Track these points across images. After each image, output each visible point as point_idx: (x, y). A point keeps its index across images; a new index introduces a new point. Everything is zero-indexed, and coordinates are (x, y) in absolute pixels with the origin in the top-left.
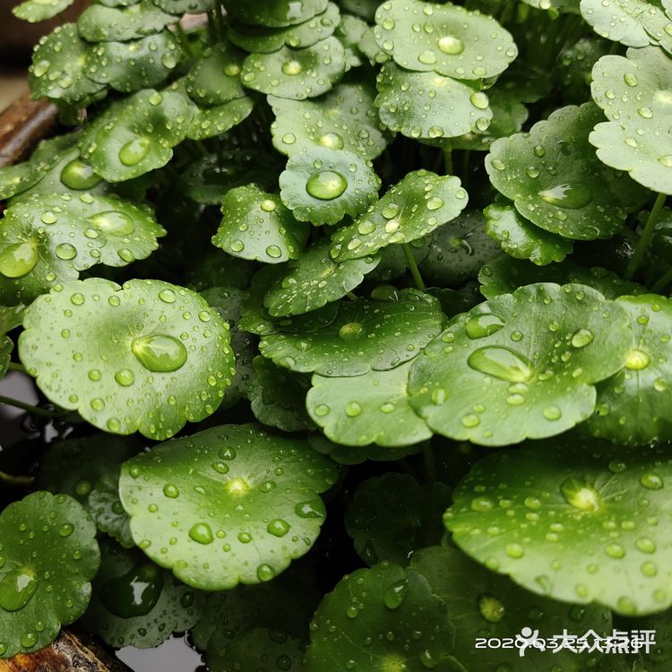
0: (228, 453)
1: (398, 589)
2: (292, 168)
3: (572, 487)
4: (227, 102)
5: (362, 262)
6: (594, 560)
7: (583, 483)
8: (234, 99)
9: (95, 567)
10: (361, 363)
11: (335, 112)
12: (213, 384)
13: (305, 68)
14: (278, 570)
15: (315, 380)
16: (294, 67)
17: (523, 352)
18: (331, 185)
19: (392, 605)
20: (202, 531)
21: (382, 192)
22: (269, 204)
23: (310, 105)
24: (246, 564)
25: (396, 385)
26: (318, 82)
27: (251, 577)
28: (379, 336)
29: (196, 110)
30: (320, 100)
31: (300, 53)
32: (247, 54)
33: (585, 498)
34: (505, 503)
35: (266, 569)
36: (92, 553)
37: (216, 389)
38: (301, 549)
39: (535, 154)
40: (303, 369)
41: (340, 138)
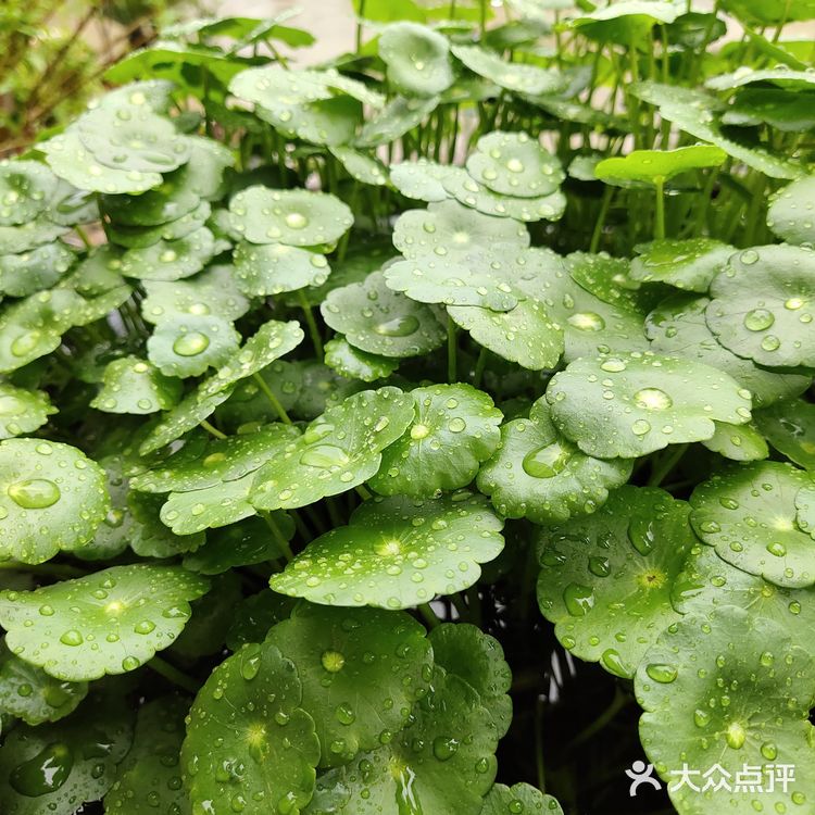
0: (108, 583)
1: (253, 661)
2: (160, 333)
4: (108, 291)
5: (215, 398)
7: (391, 537)
8: (116, 287)
10: (215, 479)
11: (207, 288)
12: (86, 518)
13: (178, 255)
14: (142, 661)
15: (171, 496)
16: (170, 255)
18: (194, 344)
19: (249, 676)
20: (73, 636)
21: (242, 344)
22: (141, 366)
23: (182, 283)
24: (112, 657)
26: (192, 264)
27: (117, 669)
29: (82, 302)
30: (193, 278)
31: (175, 244)
33: (390, 548)
35: (130, 660)
37: (90, 522)
38: (165, 642)
39: (369, 297)
40: (162, 490)
41: (208, 307)
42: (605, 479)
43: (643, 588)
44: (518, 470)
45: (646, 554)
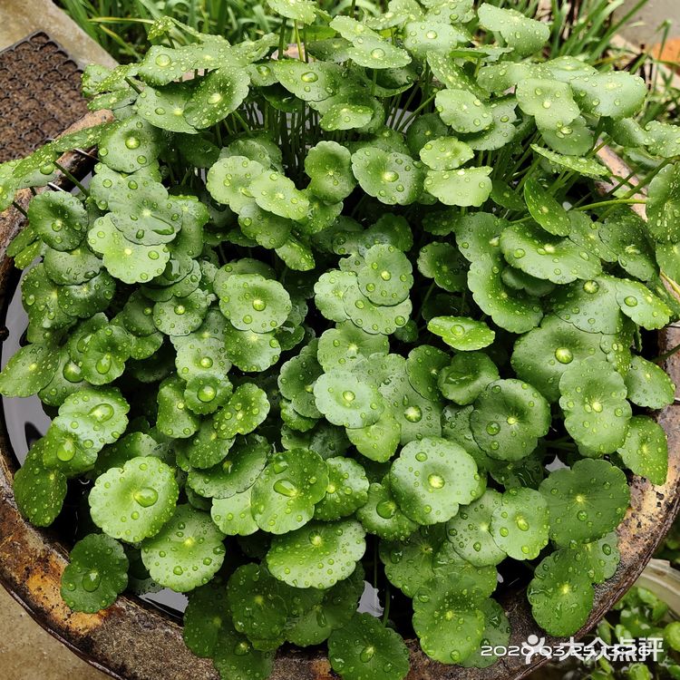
0: (182, 526)
1: (257, 574)
3: (313, 536)
4: (149, 335)
5: (227, 442)
6: (312, 571)
7: (317, 533)
9: (127, 566)
10: (231, 488)
11: (206, 334)
13: (187, 310)
14: (210, 578)
15: (214, 501)
16: (181, 309)
17: (295, 481)
18: (209, 393)
19: (256, 580)
20: (178, 570)
22: (181, 404)
23: (193, 335)
24: (197, 579)
25: (246, 500)
26: (195, 320)
27: (199, 583)
28: (239, 471)
29: (133, 339)
30: (198, 331)
31: (183, 301)
32: (155, 303)
33: (317, 540)
34: (288, 547)
35: (205, 579)
36: (124, 560)
38: (217, 568)
39: (302, 367)
40: (208, 496)
41: (210, 359)
42: (410, 528)
43: (422, 554)
44: (374, 512)
45: (426, 537)
